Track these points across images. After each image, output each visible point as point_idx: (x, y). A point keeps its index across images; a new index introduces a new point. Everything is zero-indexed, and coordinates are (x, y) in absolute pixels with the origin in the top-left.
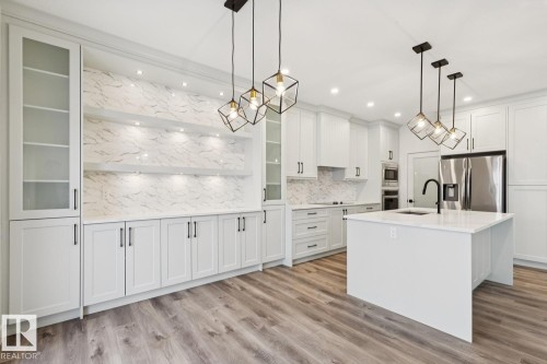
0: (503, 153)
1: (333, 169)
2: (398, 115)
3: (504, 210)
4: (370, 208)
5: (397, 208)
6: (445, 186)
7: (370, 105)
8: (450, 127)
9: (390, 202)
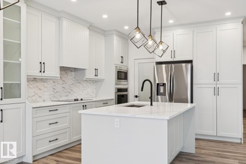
0: (191, 62)
1: (75, 70)
2: (126, 28)
3: (192, 102)
4: (105, 103)
5: (127, 102)
6: (158, 84)
7: (105, 16)
8: (158, 41)
9: (122, 98)
